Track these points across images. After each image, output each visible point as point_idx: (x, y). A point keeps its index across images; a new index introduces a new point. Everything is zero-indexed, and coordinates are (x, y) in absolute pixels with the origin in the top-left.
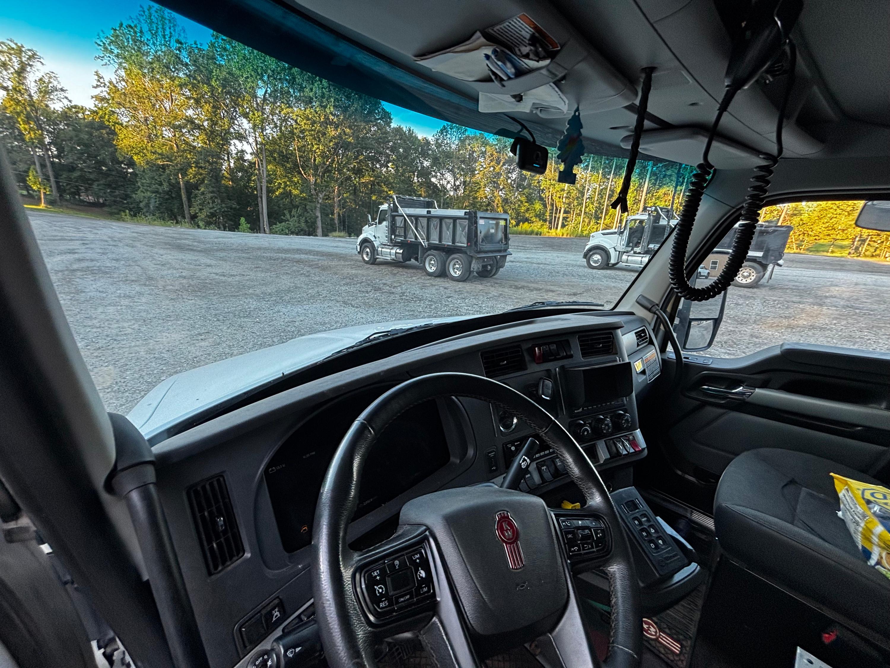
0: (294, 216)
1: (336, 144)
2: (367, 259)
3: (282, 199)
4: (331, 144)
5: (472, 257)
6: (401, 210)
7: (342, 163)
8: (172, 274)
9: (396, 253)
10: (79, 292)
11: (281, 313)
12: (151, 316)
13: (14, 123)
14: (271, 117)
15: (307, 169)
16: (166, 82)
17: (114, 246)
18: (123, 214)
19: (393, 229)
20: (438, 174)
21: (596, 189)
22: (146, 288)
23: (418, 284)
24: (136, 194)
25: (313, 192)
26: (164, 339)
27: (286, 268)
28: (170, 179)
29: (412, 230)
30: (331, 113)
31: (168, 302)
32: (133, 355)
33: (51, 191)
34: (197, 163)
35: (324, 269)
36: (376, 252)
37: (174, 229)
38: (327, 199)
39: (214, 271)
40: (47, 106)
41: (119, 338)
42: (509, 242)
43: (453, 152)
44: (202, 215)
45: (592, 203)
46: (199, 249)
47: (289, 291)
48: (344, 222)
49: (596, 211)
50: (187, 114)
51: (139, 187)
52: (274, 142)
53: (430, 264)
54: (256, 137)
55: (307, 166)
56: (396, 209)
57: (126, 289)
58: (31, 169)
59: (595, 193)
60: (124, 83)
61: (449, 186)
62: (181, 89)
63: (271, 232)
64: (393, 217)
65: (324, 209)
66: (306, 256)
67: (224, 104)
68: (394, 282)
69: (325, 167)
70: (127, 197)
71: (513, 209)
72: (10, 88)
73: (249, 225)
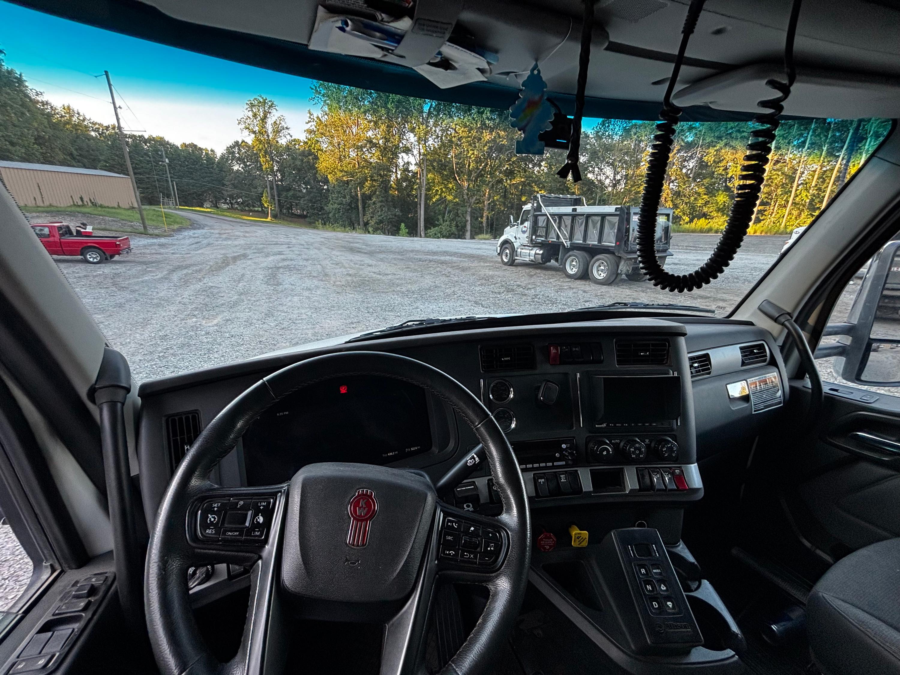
0: (446, 221)
1: (490, 148)
2: (506, 260)
3: (438, 205)
4: (485, 149)
5: (620, 257)
6: (544, 210)
7: (494, 165)
8: (342, 272)
9: (536, 254)
10: (279, 284)
11: (419, 310)
12: (321, 305)
13: (258, 157)
14: (434, 129)
15: (462, 175)
16: (355, 110)
17: (307, 248)
18: (317, 223)
19: (534, 229)
20: (596, 169)
21: (815, 171)
22: (322, 283)
23: (555, 286)
24: (327, 206)
25: (465, 197)
26: (327, 325)
27: (431, 269)
28: (352, 192)
29: (555, 230)
30: (488, 118)
31: (334, 295)
32: (304, 336)
33: (275, 207)
34: (371, 177)
35: (464, 270)
36: (515, 253)
37: (350, 234)
38: (478, 203)
39: (373, 270)
40: (277, 142)
41: (297, 322)
42: (671, 241)
43: (615, 145)
44: (372, 223)
45: (807, 190)
46: (366, 251)
47: (429, 290)
48: (492, 225)
49: (812, 200)
50: (368, 135)
51: (330, 201)
52: (435, 152)
53: (571, 265)
54: (420, 149)
55: (462, 172)
56: (539, 208)
57: (308, 283)
58: (265, 191)
59: (813, 177)
60: (326, 117)
61: (607, 182)
62: (365, 115)
63: (426, 236)
64: (536, 217)
65: (474, 213)
66: (451, 258)
67: (396, 122)
68: (529, 284)
69: (479, 171)
70: (322, 208)
71: (686, 203)
72: (257, 131)
73: (407, 230)
